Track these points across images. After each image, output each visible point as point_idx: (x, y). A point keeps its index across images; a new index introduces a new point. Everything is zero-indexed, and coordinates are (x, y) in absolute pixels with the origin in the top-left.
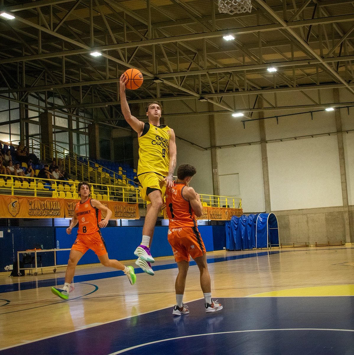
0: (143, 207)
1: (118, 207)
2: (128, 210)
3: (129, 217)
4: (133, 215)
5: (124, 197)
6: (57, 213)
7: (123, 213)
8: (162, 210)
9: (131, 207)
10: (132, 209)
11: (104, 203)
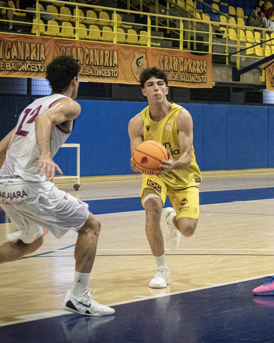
0: (225, 63)
1: (169, 60)
2: (190, 67)
3: (192, 82)
4: (201, 78)
5: (181, 39)
6: (38, 67)
7: (179, 72)
8: (263, 71)
9: (195, 60)
10: (198, 66)
11: (140, 51)
